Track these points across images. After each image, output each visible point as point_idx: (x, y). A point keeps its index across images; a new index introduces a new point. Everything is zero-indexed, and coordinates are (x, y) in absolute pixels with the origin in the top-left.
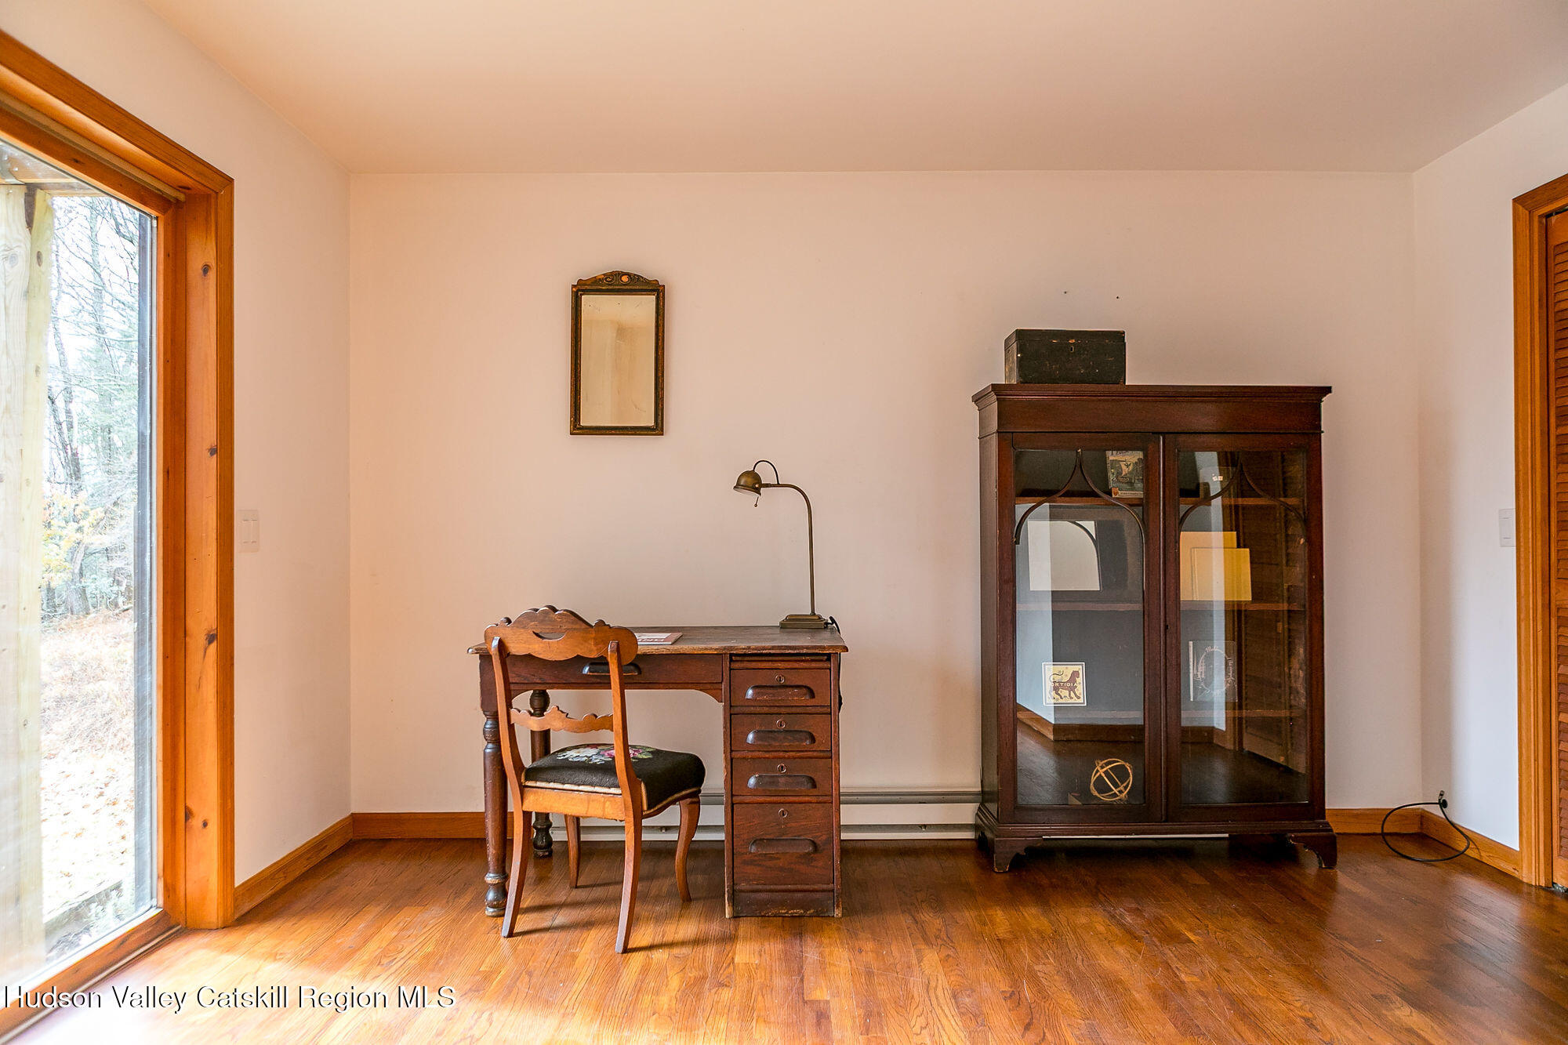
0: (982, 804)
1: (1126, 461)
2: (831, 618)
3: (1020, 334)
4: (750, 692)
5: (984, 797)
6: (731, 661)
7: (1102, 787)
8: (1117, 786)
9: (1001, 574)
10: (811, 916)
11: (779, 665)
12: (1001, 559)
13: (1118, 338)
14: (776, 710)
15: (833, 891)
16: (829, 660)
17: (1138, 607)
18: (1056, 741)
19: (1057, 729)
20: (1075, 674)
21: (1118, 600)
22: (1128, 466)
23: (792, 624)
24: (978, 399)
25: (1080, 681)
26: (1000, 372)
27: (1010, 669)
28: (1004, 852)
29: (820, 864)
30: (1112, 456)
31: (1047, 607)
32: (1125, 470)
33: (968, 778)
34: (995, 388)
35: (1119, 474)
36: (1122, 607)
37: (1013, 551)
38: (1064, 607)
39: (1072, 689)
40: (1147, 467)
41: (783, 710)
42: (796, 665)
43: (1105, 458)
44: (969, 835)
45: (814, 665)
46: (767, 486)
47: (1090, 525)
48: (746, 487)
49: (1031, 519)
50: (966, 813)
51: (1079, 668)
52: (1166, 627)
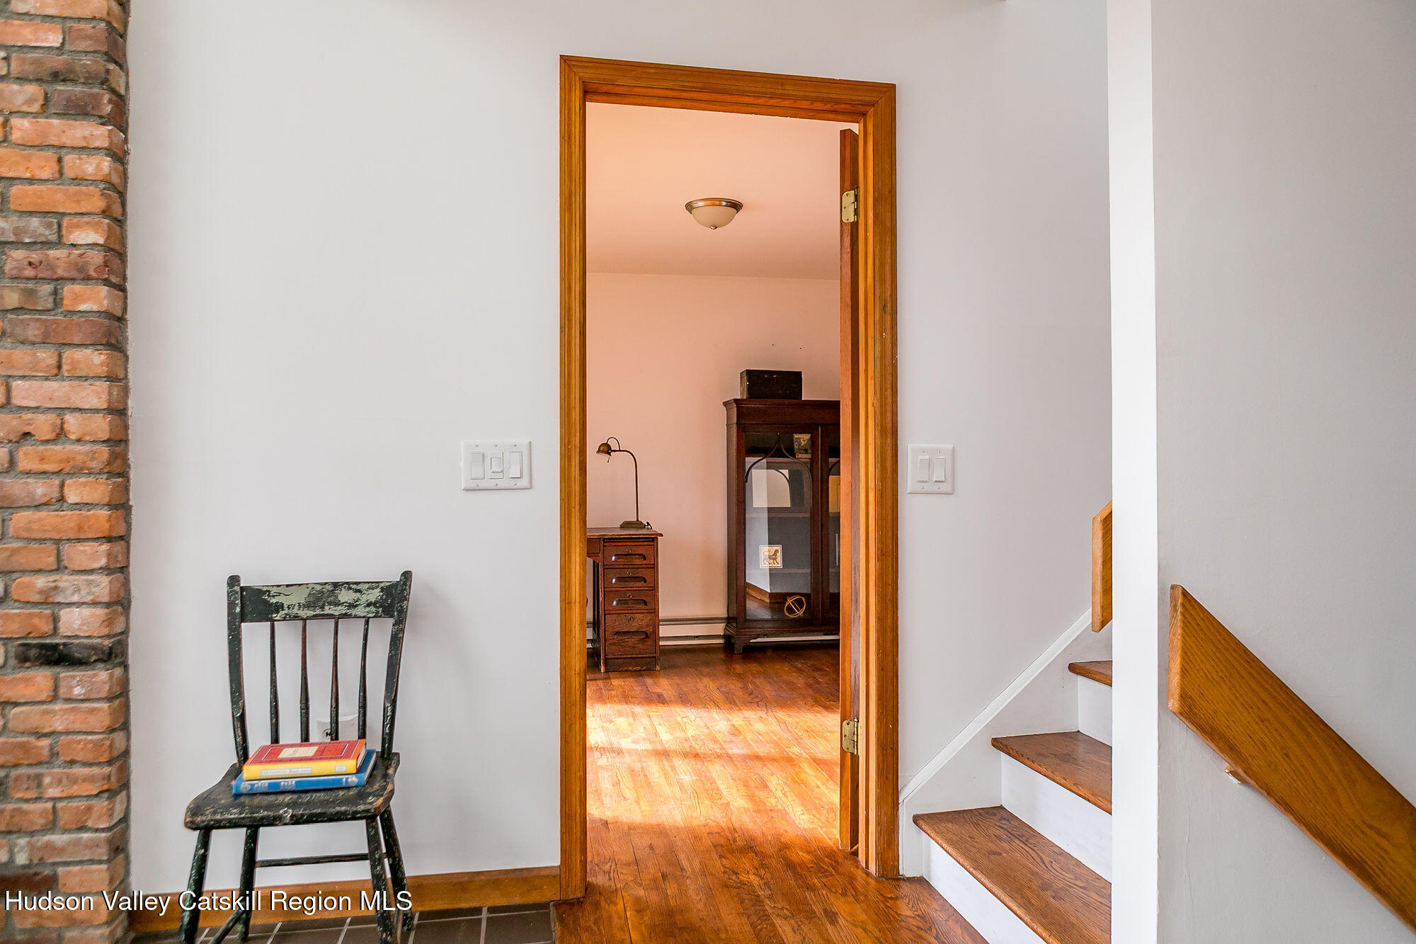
0: (728, 623)
1: (803, 439)
2: (648, 523)
3: (749, 372)
4: (614, 558)
5: (729, 620)
6: (604, 542)
7: (790, 610)
8: (798, 611)
9: (738, 500)
10: (644, 670)
11: (629, 544)
12: (738, 491)
13: (798, 375)
14: (627, 567)
15: (655, 657)
16: (653, 541)
17: (808, 515)
18: (770, 603)
19: (772, 595)
20: (776, 551)
21: (800, 512)
22: (804, 441)
23: (626, 525)
24: (725, 404)
25: (779, 555)
26: (738, 392)
27: (743, 547)
28: (739, 646)
29: (649, 643)
30: (796, 436)
31: (765, 516)
32: (803, 443)
33: (720, 610)
34: (736, 401)
35: (800, 445)
36: (801, 515)
37: (744, 486)
38: (773, 515)
39: (775, 559)
40: (813, 441)
41: (631, 567)
42: (637, 544)
43: (793, 436)
44: (721, 641)
45: (646, 543)
46: (615, 451)
47: (786, 472)
48: (603, 452)
49: (756, 468)
50: (719, 629)
51: (779, 548)
52: (822, 525)
